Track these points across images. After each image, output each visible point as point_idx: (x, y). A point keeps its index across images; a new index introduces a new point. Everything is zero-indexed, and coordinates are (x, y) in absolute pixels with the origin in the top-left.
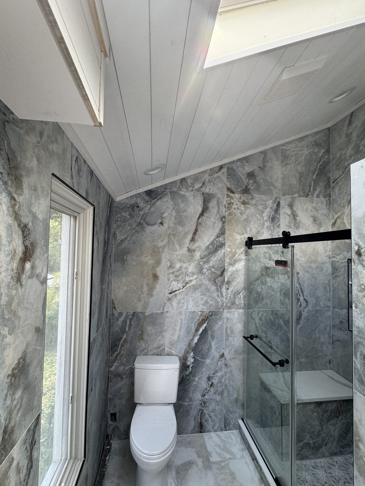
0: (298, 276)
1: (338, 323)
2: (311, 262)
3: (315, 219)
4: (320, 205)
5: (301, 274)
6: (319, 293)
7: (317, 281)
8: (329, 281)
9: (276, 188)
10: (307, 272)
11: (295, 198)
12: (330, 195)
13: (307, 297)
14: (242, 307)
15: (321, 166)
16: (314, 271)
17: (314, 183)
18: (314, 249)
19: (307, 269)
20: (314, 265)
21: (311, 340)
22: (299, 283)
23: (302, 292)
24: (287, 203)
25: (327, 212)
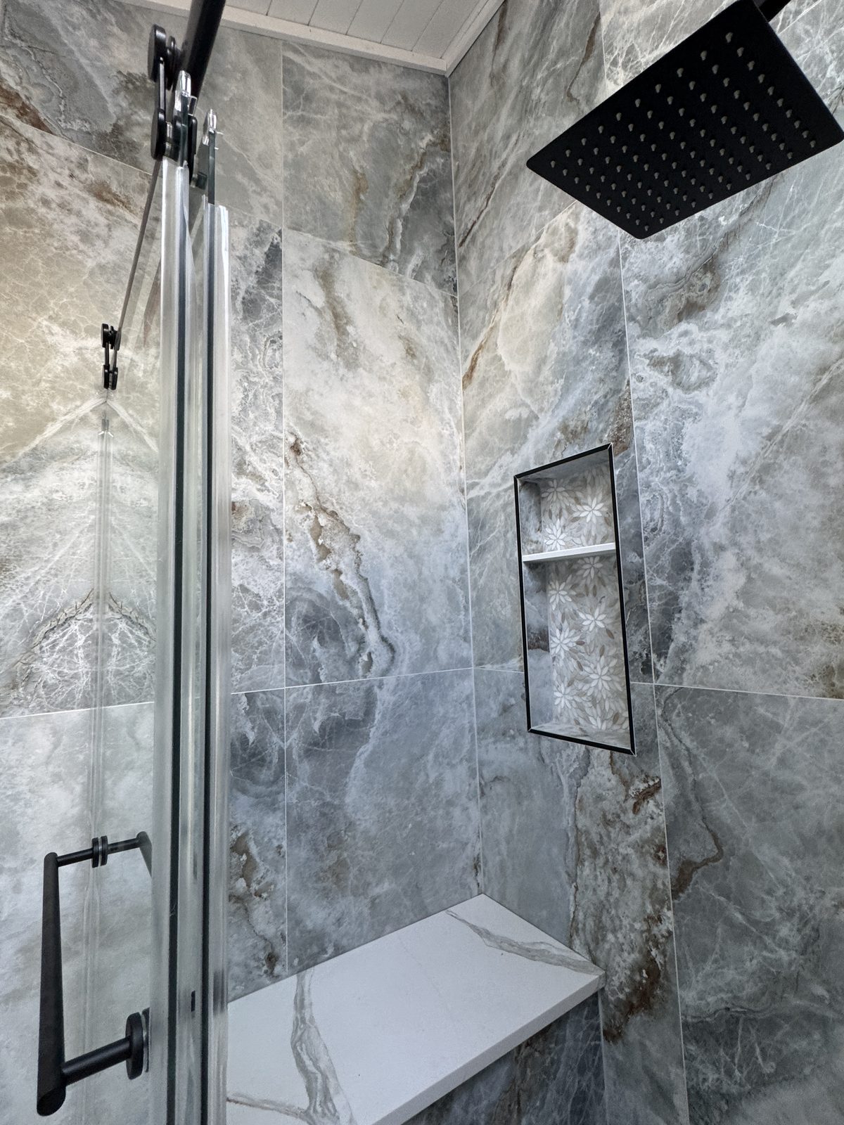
0: (358, 548)
1: (494, 715)
2: (402, 500)
3: (410, 349)
4: (425, 305)
5: (369, 539)
6: (434, 613)
7: (426, 572)
8: (463, 571)
9: (264, 189)
10: (391, 534)
11: (342, 255)
12: (455, 285)
13: (390, 628)
14: (79, 696)
15: (423, 180)
16: (414, 532)
17: (405, 227)
18: (412, 452)
19: (390, 522)
20: (412, 512)
21: (413, 799)
22: (361, 576)
23: (375, 612)
24: (309, 263)
25: (449, 337)
